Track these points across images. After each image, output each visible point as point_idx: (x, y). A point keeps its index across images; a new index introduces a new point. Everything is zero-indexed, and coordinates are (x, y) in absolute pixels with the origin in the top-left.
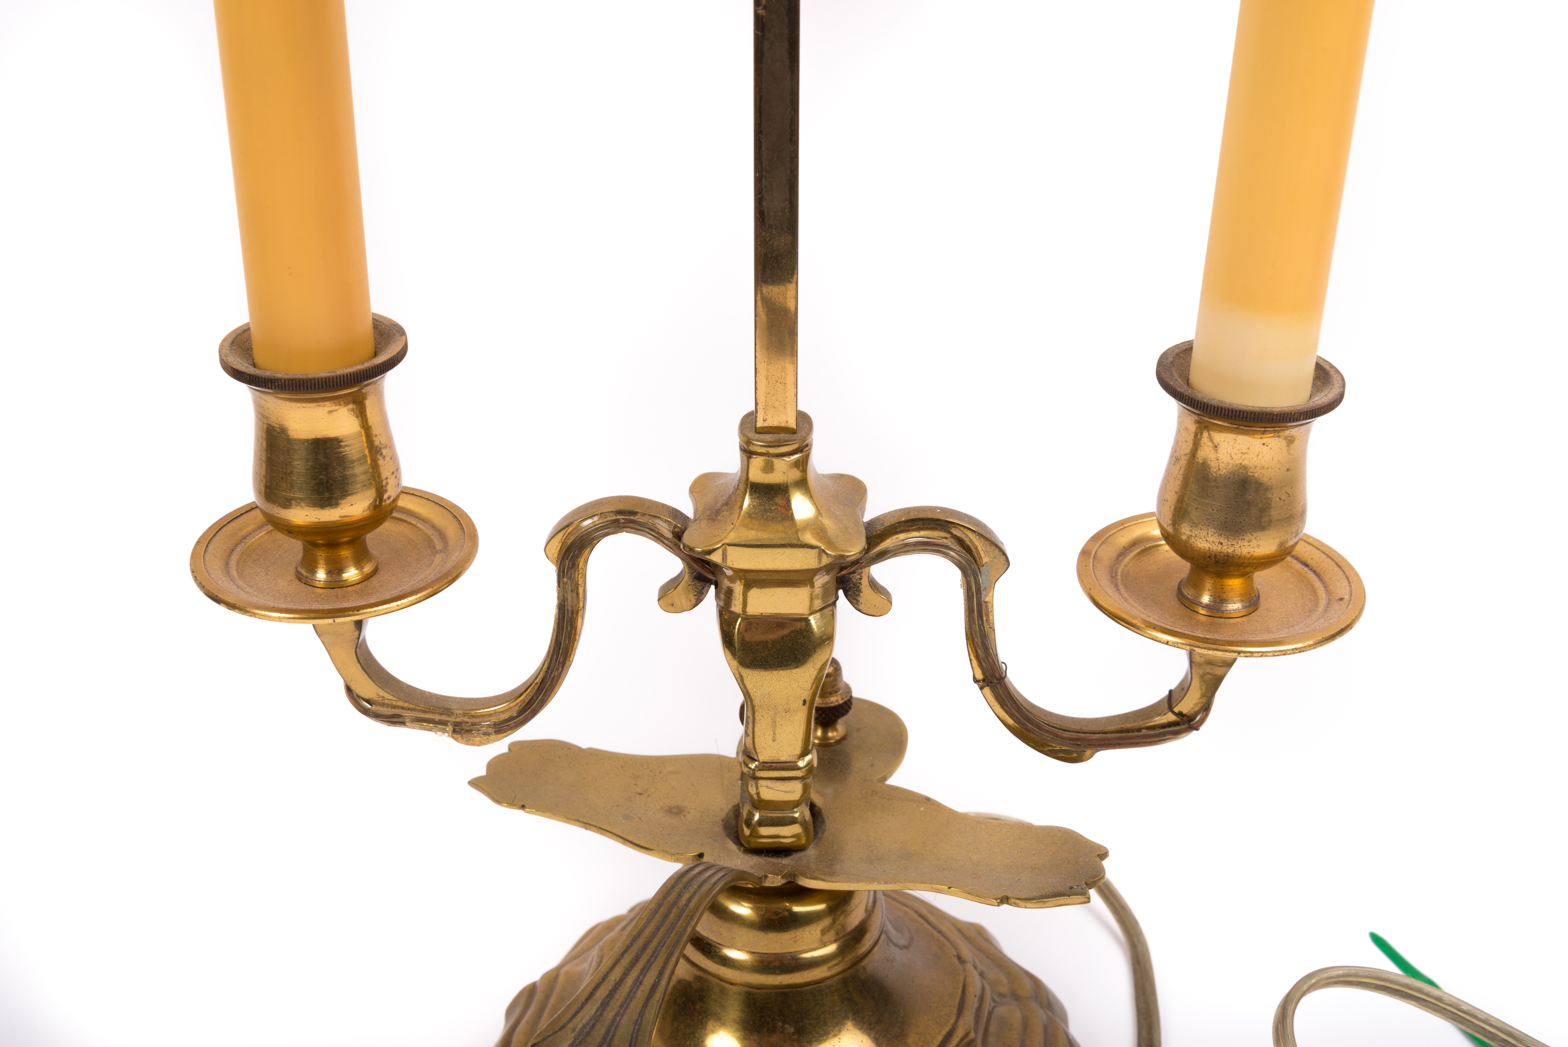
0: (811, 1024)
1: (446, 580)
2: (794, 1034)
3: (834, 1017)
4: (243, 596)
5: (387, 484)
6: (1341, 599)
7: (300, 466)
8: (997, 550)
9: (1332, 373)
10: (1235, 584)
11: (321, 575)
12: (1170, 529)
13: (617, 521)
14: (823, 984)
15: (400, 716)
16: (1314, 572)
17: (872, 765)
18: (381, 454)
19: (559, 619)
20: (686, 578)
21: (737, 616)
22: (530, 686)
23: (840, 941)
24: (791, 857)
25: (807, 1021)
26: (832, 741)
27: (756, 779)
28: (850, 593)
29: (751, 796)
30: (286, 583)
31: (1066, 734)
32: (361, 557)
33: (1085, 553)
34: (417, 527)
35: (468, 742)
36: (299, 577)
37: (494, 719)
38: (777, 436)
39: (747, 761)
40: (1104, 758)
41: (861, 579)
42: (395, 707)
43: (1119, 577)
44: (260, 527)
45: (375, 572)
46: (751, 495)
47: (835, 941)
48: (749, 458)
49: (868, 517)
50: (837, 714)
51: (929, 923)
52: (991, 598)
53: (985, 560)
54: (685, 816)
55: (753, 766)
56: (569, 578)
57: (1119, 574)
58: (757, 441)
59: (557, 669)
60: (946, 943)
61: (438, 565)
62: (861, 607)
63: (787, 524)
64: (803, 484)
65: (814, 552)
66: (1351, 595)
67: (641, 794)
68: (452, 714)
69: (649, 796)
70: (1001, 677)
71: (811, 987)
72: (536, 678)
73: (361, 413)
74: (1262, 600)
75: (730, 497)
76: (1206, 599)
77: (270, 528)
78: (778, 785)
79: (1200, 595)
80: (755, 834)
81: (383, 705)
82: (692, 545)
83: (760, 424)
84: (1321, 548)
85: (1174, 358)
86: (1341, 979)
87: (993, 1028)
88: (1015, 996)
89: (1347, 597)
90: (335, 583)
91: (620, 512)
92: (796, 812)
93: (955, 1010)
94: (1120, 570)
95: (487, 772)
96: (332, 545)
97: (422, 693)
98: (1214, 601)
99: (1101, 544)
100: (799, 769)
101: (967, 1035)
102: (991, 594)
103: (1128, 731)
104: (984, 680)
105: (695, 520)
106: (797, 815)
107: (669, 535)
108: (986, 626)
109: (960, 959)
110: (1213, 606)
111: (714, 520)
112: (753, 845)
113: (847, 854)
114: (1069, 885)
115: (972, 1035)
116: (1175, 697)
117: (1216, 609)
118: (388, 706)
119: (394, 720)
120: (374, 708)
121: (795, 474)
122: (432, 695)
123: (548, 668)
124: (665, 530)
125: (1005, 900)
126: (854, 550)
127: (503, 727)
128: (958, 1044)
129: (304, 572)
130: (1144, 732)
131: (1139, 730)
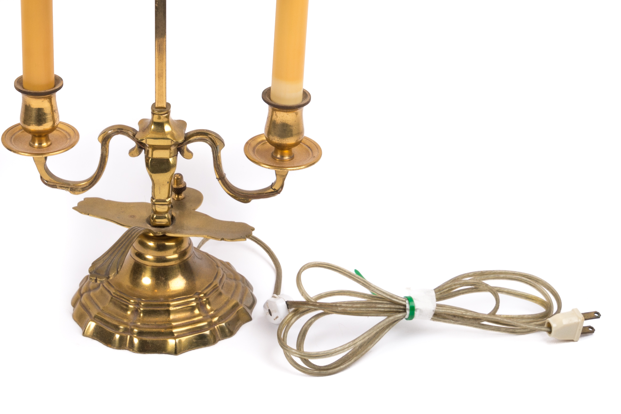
1: (71, 147)
2: (164, 280)
4: (17, 149)
5: (56, 120)
6: (315, 156)
7: (34, 114)
8: (221, 141)
10: (286, 152)
11: (36, 144)
12: (267, 137)
13: (118, 131)
14: (174, 266)
15: (55, 185)
18: (55, 112)
19: (101, 158)
20: (136, 147)
21: (150, 158)
22: (92, 177)
24: (165, 228)
25: (168, 276)
26: (180, 199)
27: (155, 204)
28: (181, 152)
29: (153, 210)
30: (27, 146)
31: (242, 194)
32: (47, 140)
33: (247, 143)
34: (62, 132)
35: (74, 194)
36: (30, 145)
37: (82, 187)
38: (161, 109)
39: (152, 199)
40: (254, 202)
41: (184, 149)
42: (54, 183)
44: (20, 130)
45: (51, 144)
46: (154, 125)
47: (178, 254)
48: (153, 115)
49: (186, 132)
50: (182, 190)
53: (218, 144)
54: (135, 218)
55: (154, 201)
56: (104, 147)
57: (256, 149)
58: (156, 111)
59: (100, 173)
61: (68, 143)
62: (184, 157)
63: (163, 133)
64: (168, 122)
65: (170, 141)
67: (123, 212)
68: (70, 185)
69: (125, 212)
70: (223, 177)
71: (170, 267)
72: (94, 175)
73: (51, 102)
74: (295, 156)
75: (148, 126)
76: (279, 156)
77: (23, 130)
78: (161, 207)
79: (277, 155)
80: (154, 221)
81: (51, 182)
82: (137, 138)
83: (156, 106)
85: (267, 91)
86: (318, 265)
87: (225, 285)
88: (235, 279)
89: (317, 156)
90: (40, 147)
91: (119, 129)
93: (213, 278)
95: (78, 205)
96: (40, 136)
97: (62, 179)
98: (281, 157)
99: (252, 141)
100: (167, 202)
101: (216, 285)
102: (220, 154)
103: (260, 194)
104: (219, 178)
105: (139, 131)
106: (166, 216)
107: (132, 135)
108: (219, 163)
109: (217, 266)
111: (144, 131)
112: (154, 225)
114: (241, 236)
115: (218, 286)
116: (273, 184)
117: (281, 159)
118: (52, 182)
119: (54, 186)
120: (48, 183)
121: (166, 120)
122: (64, 180)
123: (98, 172)
124: (131, 134)
125: (222, 239)
126: (181, 141)
127: (85, 189)
128: (213, 287)
129: (31, 143)
130: (264, 194)
131: (263, 194)
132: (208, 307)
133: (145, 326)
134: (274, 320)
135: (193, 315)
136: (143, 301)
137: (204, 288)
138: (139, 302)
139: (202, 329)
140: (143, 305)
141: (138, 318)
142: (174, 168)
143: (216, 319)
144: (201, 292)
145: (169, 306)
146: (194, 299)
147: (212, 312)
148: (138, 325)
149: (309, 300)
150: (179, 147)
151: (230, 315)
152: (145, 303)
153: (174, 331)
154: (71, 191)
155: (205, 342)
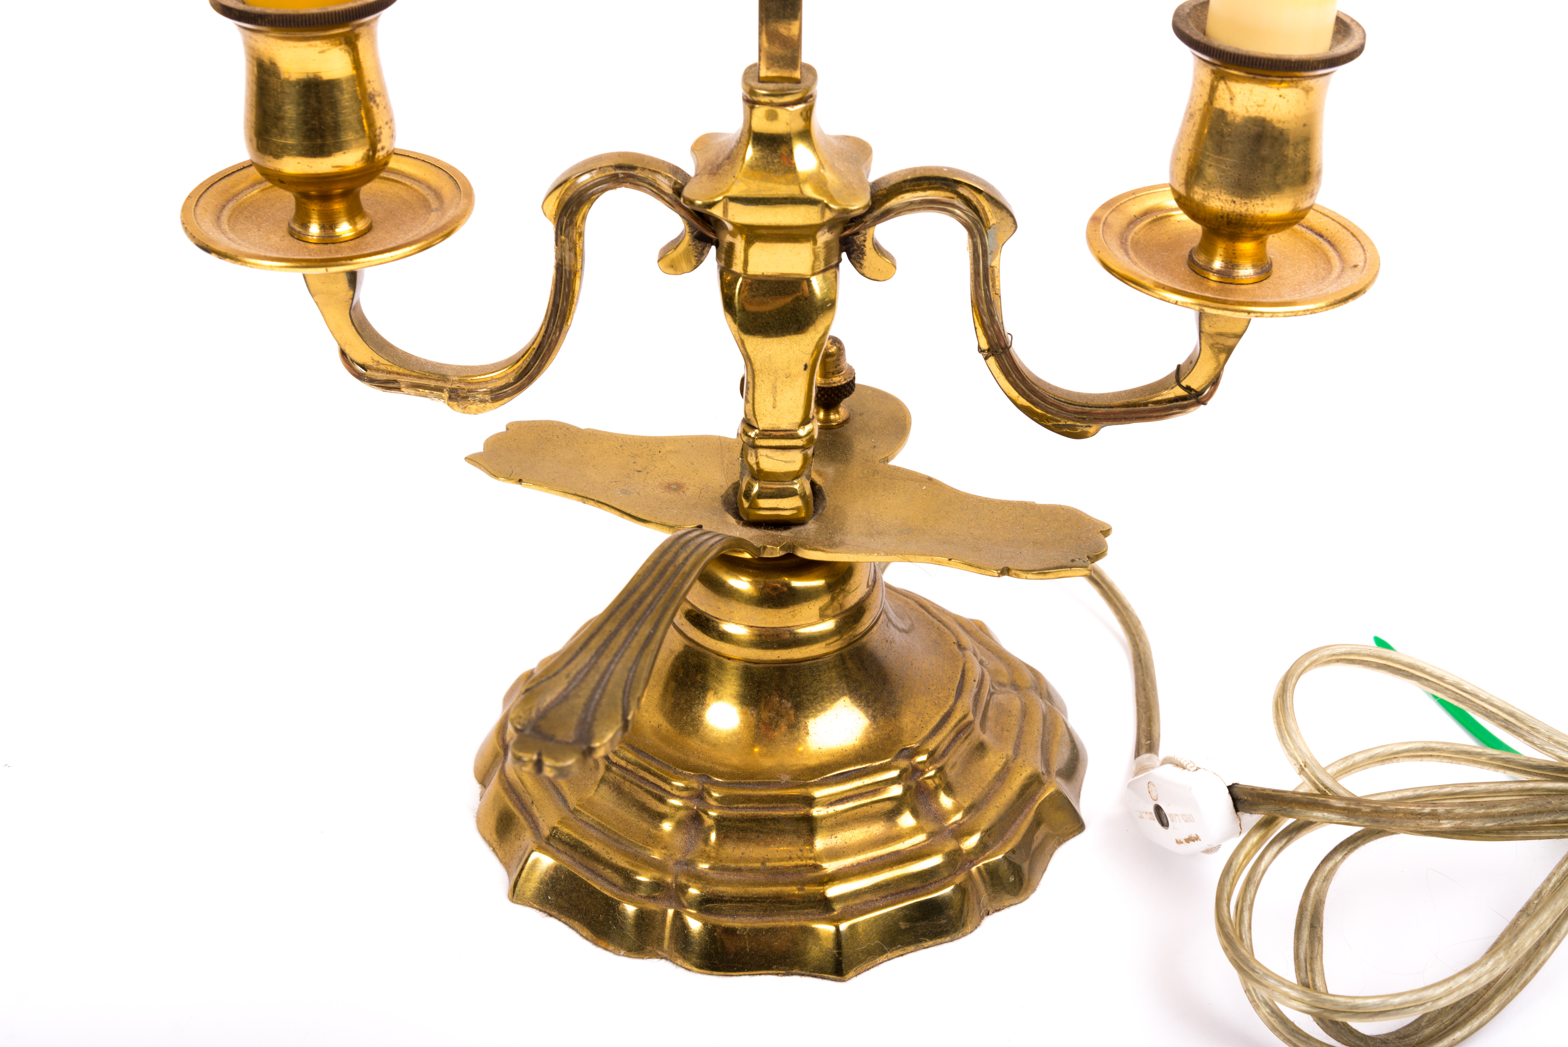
0: (808, 700)
1: (441, 234)
2: (791, 709)
3: (832, 693)
4: (234, 246)
5: (381, 133)
6: (1355, 266)
7: (291, 110)
8: (1004, 212)
9: (1353, 26)
10: (1247, 247)
11: (314, 229)
12: (1182, 190)
13: (616, 175)
14: (821, 660)
15: (395, 381)
16: (1329, 242)
17: (874, 447)
18: (375, 102)
19: (557, 280)
20: (688, 238)
21: (737, 276)
22: (527, 352)
23: (839, 617)
24: (791, 530)
25: (804, 697)
26: (834, 424)
27: (755, 447)
28: (853, 256)
29: (750, 466)
30: (279, 240)
31: (1071, 408)
32: (355, 212)
33: (1095, 219)
34: (412, 188)
35: (465, 410)
36: (292, 233)
37: (491, 386)
38: (780, 86)
39: (747, 429)
41: (865, 241)
42: (390, 373)
43: (1129, 243)
44: (253, 185)
45: (369, 229)
46: (754, 146)
47: (834, 617)
48: (752, 108)
49: (873, 177)
50: (840, 394)
51: (930, 613)
52: (997, 263)
53: (993, 221)
54: (683, 492)
55: (752, 434)
56: (567, 236)
57: (1129, 240)
58: (760, 89)
59: (555, 333)
60: (946, 630)
61: (434, 221)
62: (865, 271)
63: (790, 176)
64: (806, 135)
65: (818, 207)
66: (1365, 262)
67: (639, 471)
68: (448, 380)
69: (647, 473)
70: (1006, 346)
71: (808, 662)
72: (533, 343)
73: (354, 54)
74: (1274, 268)
75: (732, 151)
76: (1218, 264)
77: (267, 182)
78: (778, 454)
79: (1211, 261)
80: (754, 506)
81: (378, 370)
82: (691, 197)
83: (763, 74)
84: (1337, 219)
85: (1191, 10)
86: (1343, 657)
87: (991, 713)
88: (1015, 686)
89: (1361, 264)
90: (328, 238)
91: (619, 167)
92: (796, 484)
93: (954, 693)
94: (1130, 237)
95: (484, 450)
96: (325, 198)
97: (418, 359)
98: (1226, 267)
99: (1111, 212)
100: (800, 437)
101: (965, 717)
102: (997, 259)
103: (1134, 405)
104: (989, 350)
105: (696, 175)
106: (797, 487)
107: (670, 191)
108: (992, 293)
109: (960, 646)
110: (1224, 272)
111: (715, 174)
112: (752, 518)
113: (847, 528)
114: (1071, 558)
115: (971, 717)
116: (1183, 370)
117: (1227, 275)
118: (383, 371)
119: (389, 385)
120: (369, 373)
121: (799, 124)
122: (427, 362)
123: (546, 332)
124: (666, 185)
125: (1005, 571)
126: (858, 204)
127: (500, 394)
128: (956, 726)
129: (297, 228)
130: (1150, 406)
131: (1146, 405)
132: (946, 801)
133: (726, 876)
134: (1179, 842)
135: (894, 831)
136: (717, 784)
137: (926, 732)
138: (704, 789)
139: (927, 878)
140: (716, 799)
141: (701, 846)
142: (828, 315)
143: (970, 843)
144: (918, 747)
145: (810, 801)
146: (894, 773)
147: (958, 817)
148: (702, 871)
149: (1330, 790)
150: (847, 233)
151: (1018, 822)
152: (726, 792)
153: (832, 891)
154: (451, 403)
155: (940, 926)
